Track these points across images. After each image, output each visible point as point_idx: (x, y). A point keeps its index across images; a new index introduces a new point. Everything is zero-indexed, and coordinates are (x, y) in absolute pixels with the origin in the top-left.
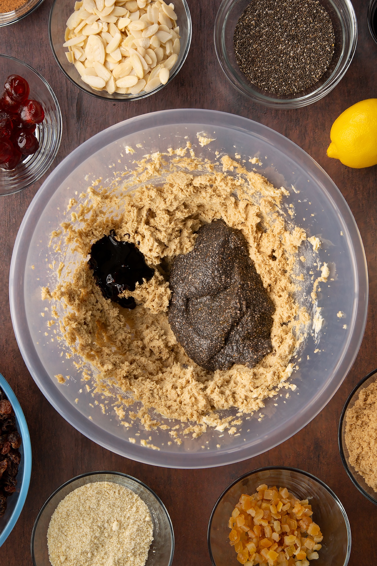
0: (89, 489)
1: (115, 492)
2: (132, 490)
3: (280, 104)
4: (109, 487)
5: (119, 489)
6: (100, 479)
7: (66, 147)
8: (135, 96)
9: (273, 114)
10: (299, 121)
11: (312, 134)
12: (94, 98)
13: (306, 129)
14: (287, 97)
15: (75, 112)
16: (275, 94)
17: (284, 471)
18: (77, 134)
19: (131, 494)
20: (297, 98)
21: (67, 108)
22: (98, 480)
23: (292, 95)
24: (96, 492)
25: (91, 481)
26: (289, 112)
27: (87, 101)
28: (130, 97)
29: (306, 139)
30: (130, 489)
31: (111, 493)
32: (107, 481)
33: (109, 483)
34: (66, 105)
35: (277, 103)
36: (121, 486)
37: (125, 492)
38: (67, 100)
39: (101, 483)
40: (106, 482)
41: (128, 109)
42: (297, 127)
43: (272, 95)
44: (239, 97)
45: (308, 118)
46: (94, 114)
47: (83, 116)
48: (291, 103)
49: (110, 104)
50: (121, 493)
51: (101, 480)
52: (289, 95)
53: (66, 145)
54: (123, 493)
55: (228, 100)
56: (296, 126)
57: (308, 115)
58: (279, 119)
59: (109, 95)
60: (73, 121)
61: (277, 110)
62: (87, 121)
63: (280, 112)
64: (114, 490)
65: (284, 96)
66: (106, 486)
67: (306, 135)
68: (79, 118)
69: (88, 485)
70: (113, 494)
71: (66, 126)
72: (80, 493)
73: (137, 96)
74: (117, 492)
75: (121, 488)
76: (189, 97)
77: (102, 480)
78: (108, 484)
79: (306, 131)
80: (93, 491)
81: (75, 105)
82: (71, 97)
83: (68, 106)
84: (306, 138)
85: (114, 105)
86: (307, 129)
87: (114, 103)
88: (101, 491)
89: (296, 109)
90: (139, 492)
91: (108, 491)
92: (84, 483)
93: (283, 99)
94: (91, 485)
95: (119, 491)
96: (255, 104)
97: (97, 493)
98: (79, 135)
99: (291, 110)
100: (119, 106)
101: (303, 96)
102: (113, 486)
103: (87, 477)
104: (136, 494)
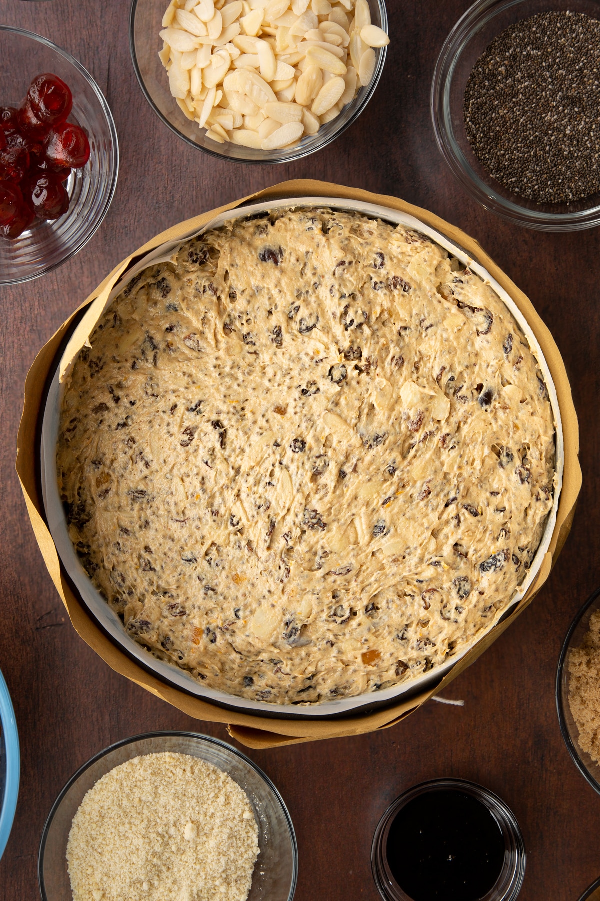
0: (138, 767)
1: (184, 770)
2: (216, 764)
4: (173, 762)
5: (192, 763)
6: (156, 748)
19: (215, 772)
22: (154, 750)
24: (150, 771)
25: (141, 753)
30: (213, 763)
31: (179, 772)
32: (169, 752)
33: (173, 754)
36: (196, 759)
37: (203, 770)
39: (159, 755)
40: (168, 754)
50: (197, 771)
51: (158, 749)
54: (201, 771)
64: (183, 767)
66: (168, 760)
69: (136, 760)
70: (182, 773)
72: (123, 775)
74: (189, 769)
75: (196, 763)
77: (160, 749)
78: (171, 757)
80: (146, 770)
88: (159, 769)
90: (229, 767)
91: (172, 768)
92: (128, 757)
94: (142, 760)
95: (192, 767)
97: (152, 774)
102: (182, 760)
103: (133, 745)
104: (224, 771)
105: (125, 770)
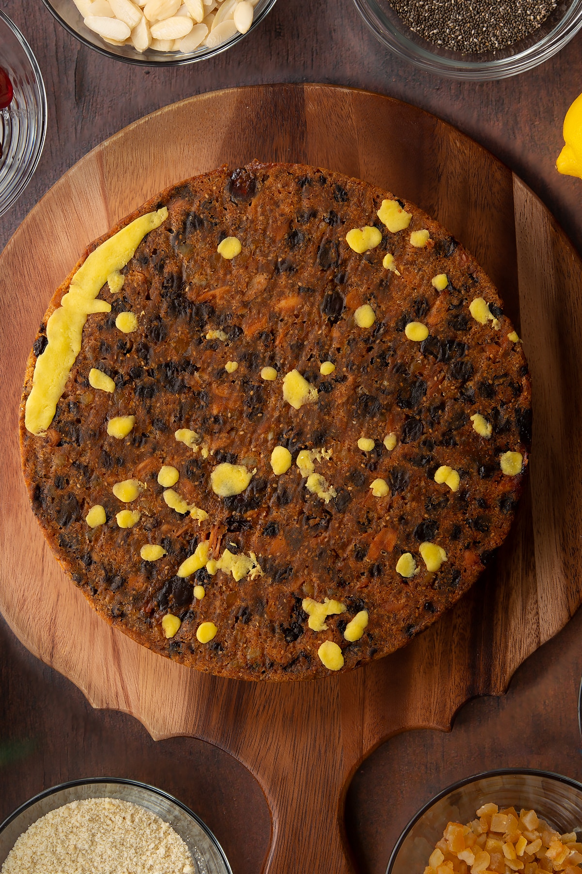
0: (76, 812)
1: (124, 818)
2: (158, 814)
3: (466, 70)
4: (113, 809)
5: (133, 811)
6: (95, 793)
7: (54, 155)
8: (187, 55)
9: (453, 91)
10: (503, 104)
11: (527, 128)
12: (108, 60)
13: (516, 120)
14: (480, 58)
15: (71, 86)
16: (458, 53)
17: (529, 779)
18: (76, 129)
19: (156, 821)
20: (498, 59)
21: (56, 80)
22: (93, 795)
23: (490, 55)
24: (87, 817)
25: (79, 798)
26: (485, 87)
27: (95, 65)
28: (178, 57)
29: (516, 138)
30: (154, 812)
31: (118, 819)
32: (109, 798)
33: (113, 800)
34: (55, 73)
35: (460, 70)
36: (137, 807)
37: (144, 819)
38: (55, 63)
39: (97, 800)
40: (107, 800)
41: (173, 81)
42: (500, 115)
43: (451, 54)
44: (388, 57)
45: (519, 98)
46: (109, 91)
47: (88, 94)
48: (487, 69)
49: (140, 70)
50: (137, 820)
51: (98, 794)
52: (483, 54)
53: (54, 151)
54: (141, 820)
55: (366, 63)
56: (496, 113)
57: (520, 93)
58: (464, 99)
59: (138, 53)
60: (68, 105)
61: (460, 84)
62: (94, 105)
63: (467, 86)
64: (123, 815)
65: (475, 56)
66: (107, 806)
67: (516, 132)
68: (80, 98)
69: (73, 805)
70: (121, 821)
71: (54, 113)
72: (58, 820)
73: (192, 55)
74: (128, 817)
75: (137, 811)
76: (291, 58)
77: (99, 795)
78: (110, 803)
79: (516, 122)
80: (83, 816)
81: (71, 73)
82: (65, 57)
83: (59, 76)
84: (517, 135)
85: (148, 73)
86: (519, 119)
87: (146, 69)
88: (98, 816)
89: (498, 81)
90: (171, 817)
91: (111, 816)
92: (66, 801)
93: (471, 61)
94: (79, 804)
95: (132, 815)
96: (418, 71)
97: (89, 820)
98: (79, 131)
99: (487, 83)
100: (157, 74)
101: (511, 56)
102: (122, 807)
103: (72, 789)
104: (165, 821)
105: (61, 814)
